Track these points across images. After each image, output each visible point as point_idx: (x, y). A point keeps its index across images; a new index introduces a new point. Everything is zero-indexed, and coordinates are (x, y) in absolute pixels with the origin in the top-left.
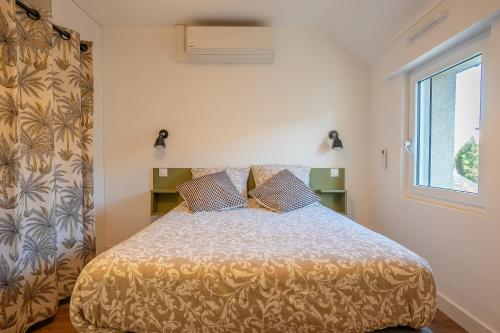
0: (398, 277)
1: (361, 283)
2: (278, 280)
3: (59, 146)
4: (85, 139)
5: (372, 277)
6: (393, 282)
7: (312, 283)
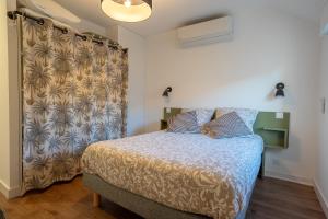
0: (204, 183)
1: (180, 179)
2: (142, 167)
3: (111, 97)
4: (123, 94)
5: (187, 178)
6: (200, 185)
7: (156, 172)
